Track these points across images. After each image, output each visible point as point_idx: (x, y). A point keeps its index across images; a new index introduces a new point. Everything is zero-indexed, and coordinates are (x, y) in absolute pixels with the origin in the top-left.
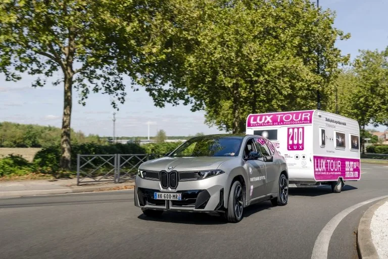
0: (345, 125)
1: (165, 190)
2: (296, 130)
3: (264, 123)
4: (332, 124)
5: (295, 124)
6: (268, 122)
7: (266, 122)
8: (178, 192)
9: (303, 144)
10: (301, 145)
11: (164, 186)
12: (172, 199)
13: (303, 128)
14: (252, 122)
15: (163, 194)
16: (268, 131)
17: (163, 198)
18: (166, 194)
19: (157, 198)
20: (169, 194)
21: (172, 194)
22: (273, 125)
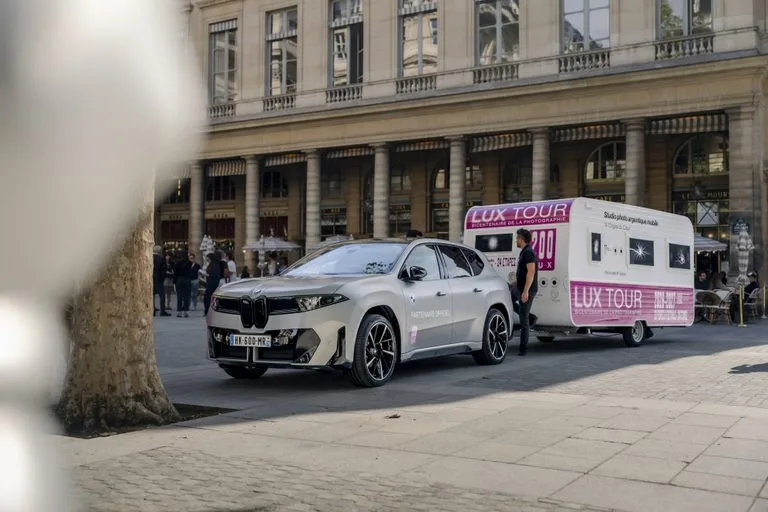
0: (656, 224)
1: (247, 330)
2: (543, 234)
3: (492, 222)
4: (620, 222)
5: (542, 223)
6: (499, 221)
7: (496, 219)
8: (267, 333)
9: (552, 260)
10: (549, 261)
11: (247, 323)
12: (256, 345)
13: (554, 230)
14: (474, 221)
15: (243, 337)
16: (498, 237)
17: (243, 344)
18: (248, 336)
19: (234, 345)
20: (252, 337)
21: (257, 337)
22: (507, 225)
